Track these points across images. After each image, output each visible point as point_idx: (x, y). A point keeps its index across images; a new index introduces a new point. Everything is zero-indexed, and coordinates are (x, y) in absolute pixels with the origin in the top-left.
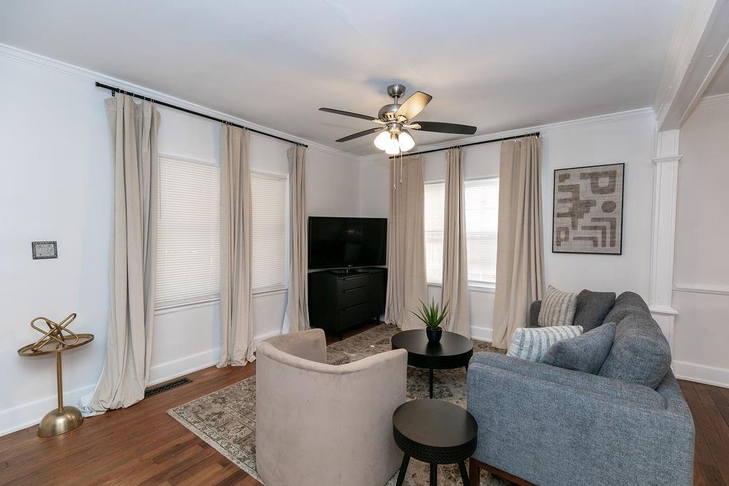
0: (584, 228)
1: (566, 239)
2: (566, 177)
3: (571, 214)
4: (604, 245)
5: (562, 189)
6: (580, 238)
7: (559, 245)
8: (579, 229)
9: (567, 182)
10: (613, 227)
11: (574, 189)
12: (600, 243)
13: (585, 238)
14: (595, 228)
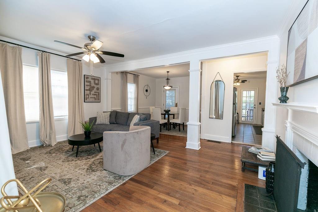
0: (92, 94)
1: (88, 98)
2: (87, 78)
3: (89, 90)
4: (97, 100)
5: (87, 81)
6: (92, 98)
7: (86, 100)
8: (91, 94)
9: (88, 80)
10: (99, 95)
11: (90, 82)
12: (96, 99)
13: (93, 98)
14: (95, 95)
